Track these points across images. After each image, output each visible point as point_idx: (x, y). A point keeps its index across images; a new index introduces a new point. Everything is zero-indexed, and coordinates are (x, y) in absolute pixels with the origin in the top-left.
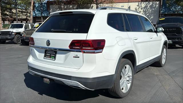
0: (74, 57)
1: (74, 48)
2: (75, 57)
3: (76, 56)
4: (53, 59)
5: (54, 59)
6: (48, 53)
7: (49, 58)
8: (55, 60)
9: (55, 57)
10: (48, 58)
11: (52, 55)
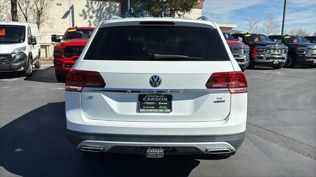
0: (215, 102)
1: (214, 86)
2: (218, 102)
3: (219, 100)
4: (166, 111)
5: (169, 110)
6: (149, 101)
7: (154, 110)
8: (171, 111)
9: (170, 107)
10: (151, 110)
11: (160, 103)
